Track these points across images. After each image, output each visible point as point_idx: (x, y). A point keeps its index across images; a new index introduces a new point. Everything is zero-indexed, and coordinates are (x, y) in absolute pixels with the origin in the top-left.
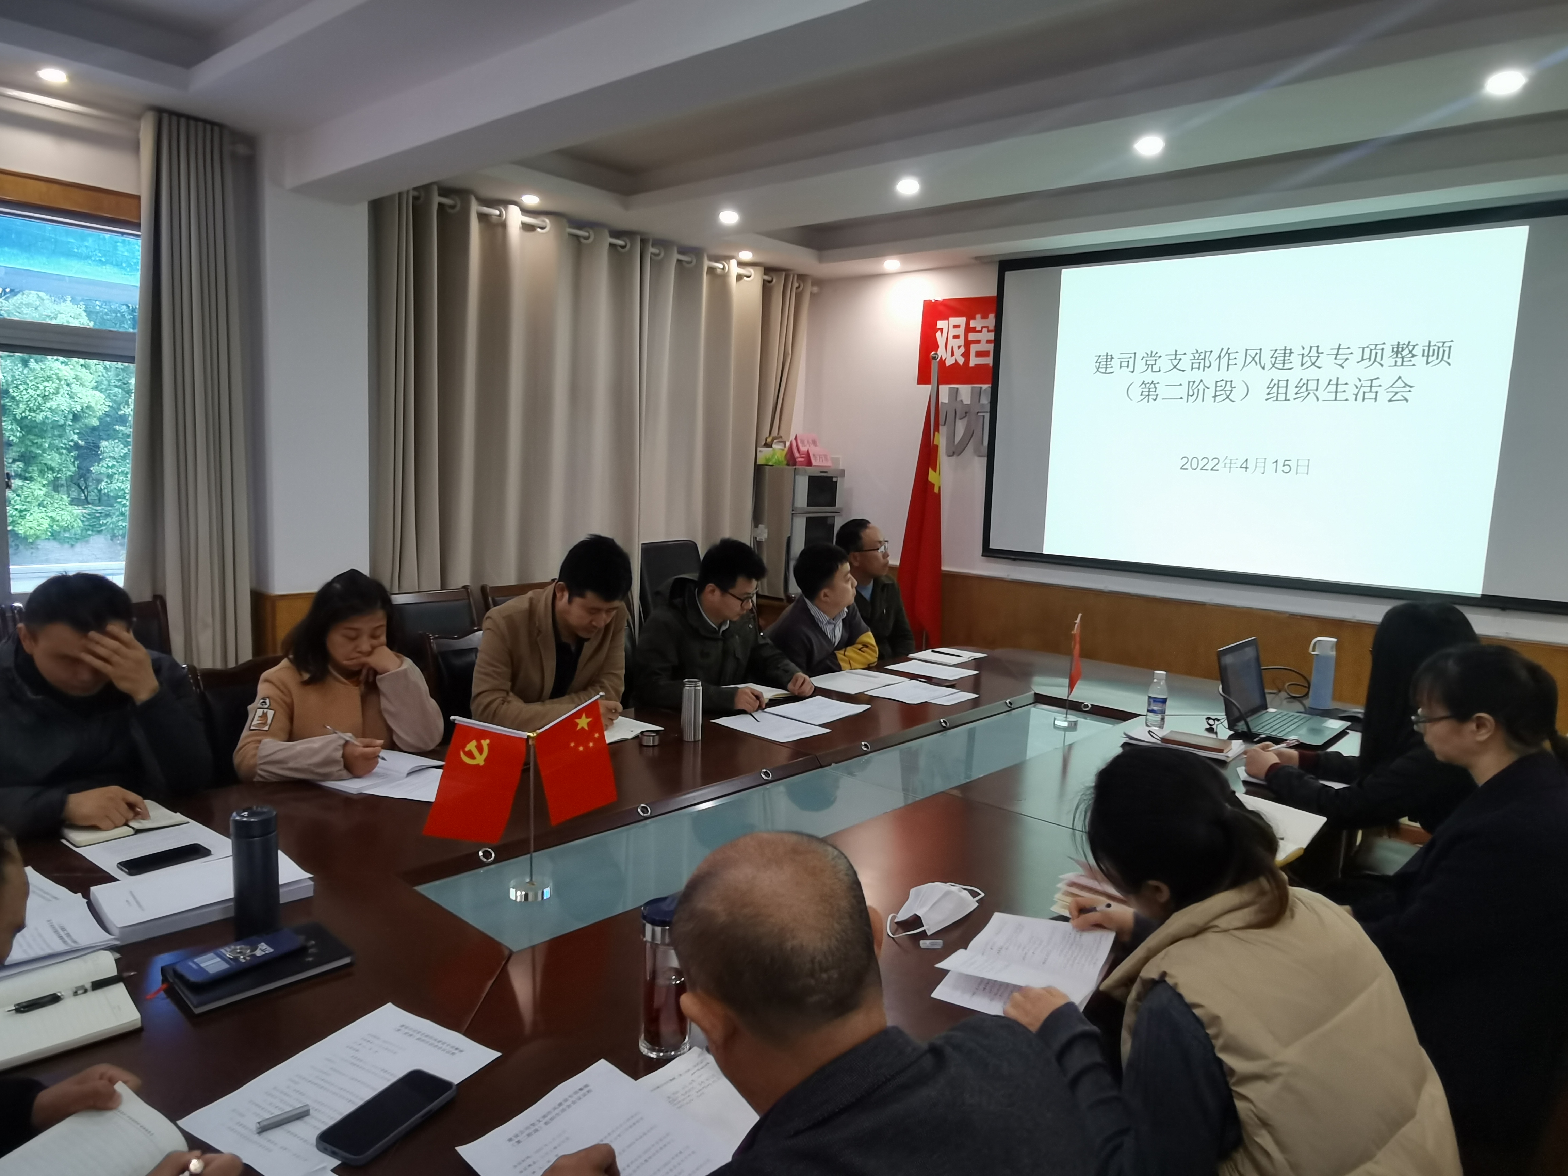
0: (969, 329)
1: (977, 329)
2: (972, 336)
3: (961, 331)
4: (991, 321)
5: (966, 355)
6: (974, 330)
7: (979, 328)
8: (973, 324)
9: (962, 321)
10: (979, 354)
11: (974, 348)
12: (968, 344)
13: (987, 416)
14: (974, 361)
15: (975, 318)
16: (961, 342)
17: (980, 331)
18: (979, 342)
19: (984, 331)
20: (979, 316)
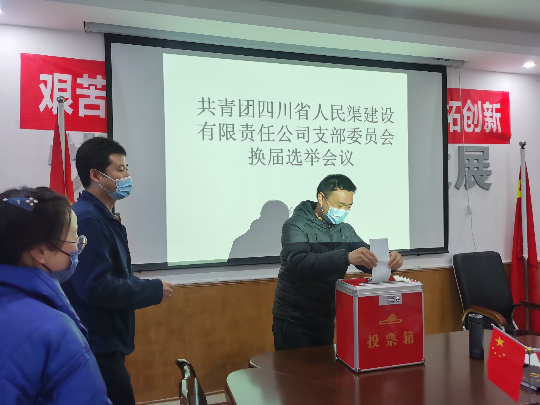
0: (75, 86)
1: (84, 86)
2: (79, 91)
3: (68, 86)
5: (75, 106)
6: (81, 86)
7: (86, 85)
8: (79, 81)
9: (68, 77)
10: (87, 107)
11: (82, 102)
12: (76, 98)
14: (83, 112)
15: (82, 77)
16: (68, 94)
17: (89, 88)
18: (88, 97)
19: (93, 88)
20: (86, 76)
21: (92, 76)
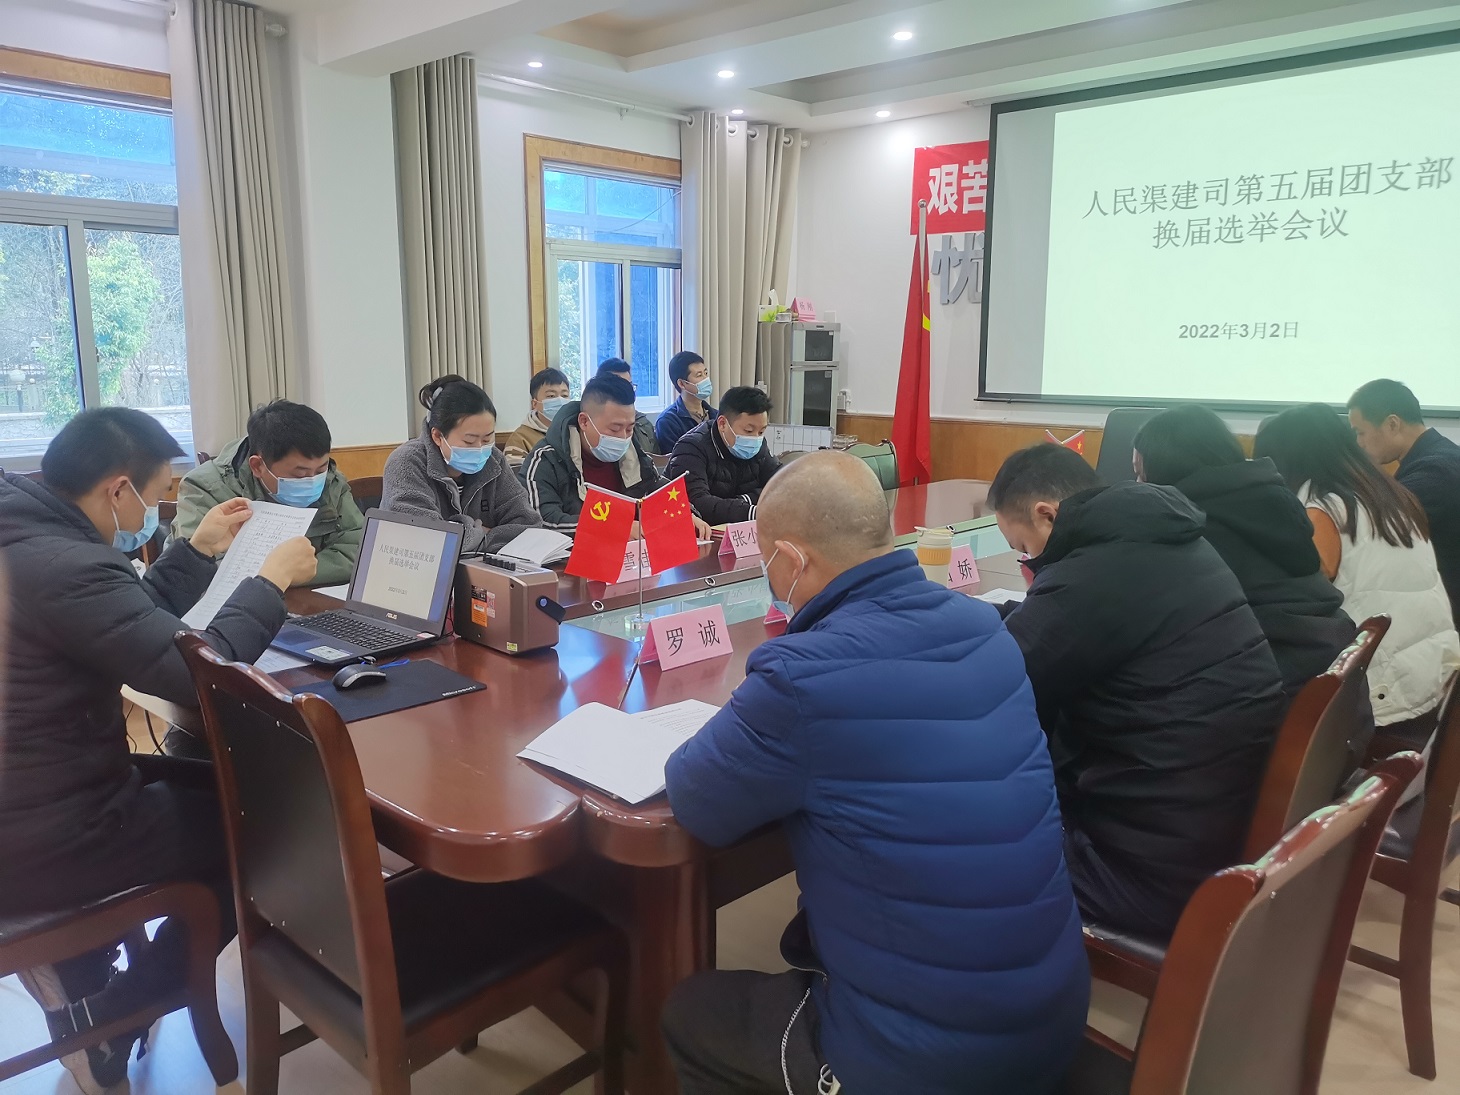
0: (962, 176)
2: (965, 183)
3: (954, 179)
4: (984, 166)
5: (959, 202)
6: (967, 176)
7: (971, 174)
8: (965, 170)
9: (954, 168)
10: (972, 201)
11: (967, 195)
12: (960, 191)
13: (981, 262)
14: (967, 208)
15: (967, 165)
16: (954, 189)
17: (974, 177)
18: (972, 188)
19: (978, 176)
20: (971, 162)
21: (977, 162)
